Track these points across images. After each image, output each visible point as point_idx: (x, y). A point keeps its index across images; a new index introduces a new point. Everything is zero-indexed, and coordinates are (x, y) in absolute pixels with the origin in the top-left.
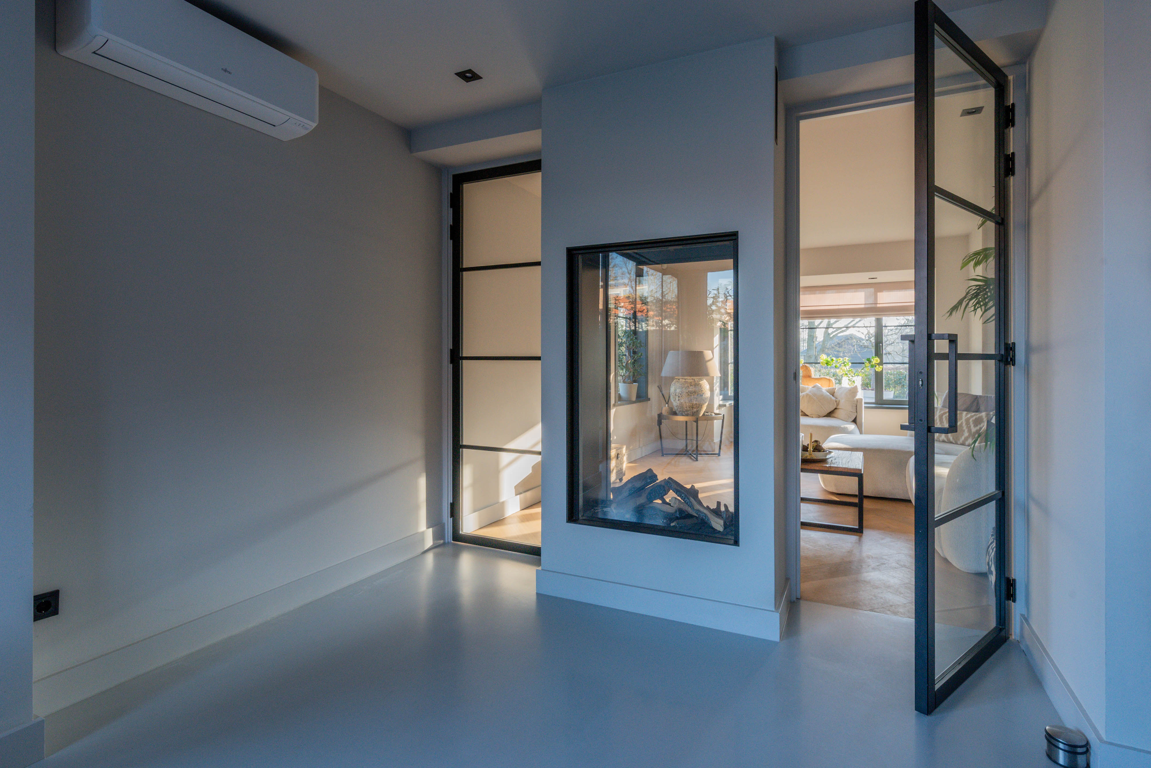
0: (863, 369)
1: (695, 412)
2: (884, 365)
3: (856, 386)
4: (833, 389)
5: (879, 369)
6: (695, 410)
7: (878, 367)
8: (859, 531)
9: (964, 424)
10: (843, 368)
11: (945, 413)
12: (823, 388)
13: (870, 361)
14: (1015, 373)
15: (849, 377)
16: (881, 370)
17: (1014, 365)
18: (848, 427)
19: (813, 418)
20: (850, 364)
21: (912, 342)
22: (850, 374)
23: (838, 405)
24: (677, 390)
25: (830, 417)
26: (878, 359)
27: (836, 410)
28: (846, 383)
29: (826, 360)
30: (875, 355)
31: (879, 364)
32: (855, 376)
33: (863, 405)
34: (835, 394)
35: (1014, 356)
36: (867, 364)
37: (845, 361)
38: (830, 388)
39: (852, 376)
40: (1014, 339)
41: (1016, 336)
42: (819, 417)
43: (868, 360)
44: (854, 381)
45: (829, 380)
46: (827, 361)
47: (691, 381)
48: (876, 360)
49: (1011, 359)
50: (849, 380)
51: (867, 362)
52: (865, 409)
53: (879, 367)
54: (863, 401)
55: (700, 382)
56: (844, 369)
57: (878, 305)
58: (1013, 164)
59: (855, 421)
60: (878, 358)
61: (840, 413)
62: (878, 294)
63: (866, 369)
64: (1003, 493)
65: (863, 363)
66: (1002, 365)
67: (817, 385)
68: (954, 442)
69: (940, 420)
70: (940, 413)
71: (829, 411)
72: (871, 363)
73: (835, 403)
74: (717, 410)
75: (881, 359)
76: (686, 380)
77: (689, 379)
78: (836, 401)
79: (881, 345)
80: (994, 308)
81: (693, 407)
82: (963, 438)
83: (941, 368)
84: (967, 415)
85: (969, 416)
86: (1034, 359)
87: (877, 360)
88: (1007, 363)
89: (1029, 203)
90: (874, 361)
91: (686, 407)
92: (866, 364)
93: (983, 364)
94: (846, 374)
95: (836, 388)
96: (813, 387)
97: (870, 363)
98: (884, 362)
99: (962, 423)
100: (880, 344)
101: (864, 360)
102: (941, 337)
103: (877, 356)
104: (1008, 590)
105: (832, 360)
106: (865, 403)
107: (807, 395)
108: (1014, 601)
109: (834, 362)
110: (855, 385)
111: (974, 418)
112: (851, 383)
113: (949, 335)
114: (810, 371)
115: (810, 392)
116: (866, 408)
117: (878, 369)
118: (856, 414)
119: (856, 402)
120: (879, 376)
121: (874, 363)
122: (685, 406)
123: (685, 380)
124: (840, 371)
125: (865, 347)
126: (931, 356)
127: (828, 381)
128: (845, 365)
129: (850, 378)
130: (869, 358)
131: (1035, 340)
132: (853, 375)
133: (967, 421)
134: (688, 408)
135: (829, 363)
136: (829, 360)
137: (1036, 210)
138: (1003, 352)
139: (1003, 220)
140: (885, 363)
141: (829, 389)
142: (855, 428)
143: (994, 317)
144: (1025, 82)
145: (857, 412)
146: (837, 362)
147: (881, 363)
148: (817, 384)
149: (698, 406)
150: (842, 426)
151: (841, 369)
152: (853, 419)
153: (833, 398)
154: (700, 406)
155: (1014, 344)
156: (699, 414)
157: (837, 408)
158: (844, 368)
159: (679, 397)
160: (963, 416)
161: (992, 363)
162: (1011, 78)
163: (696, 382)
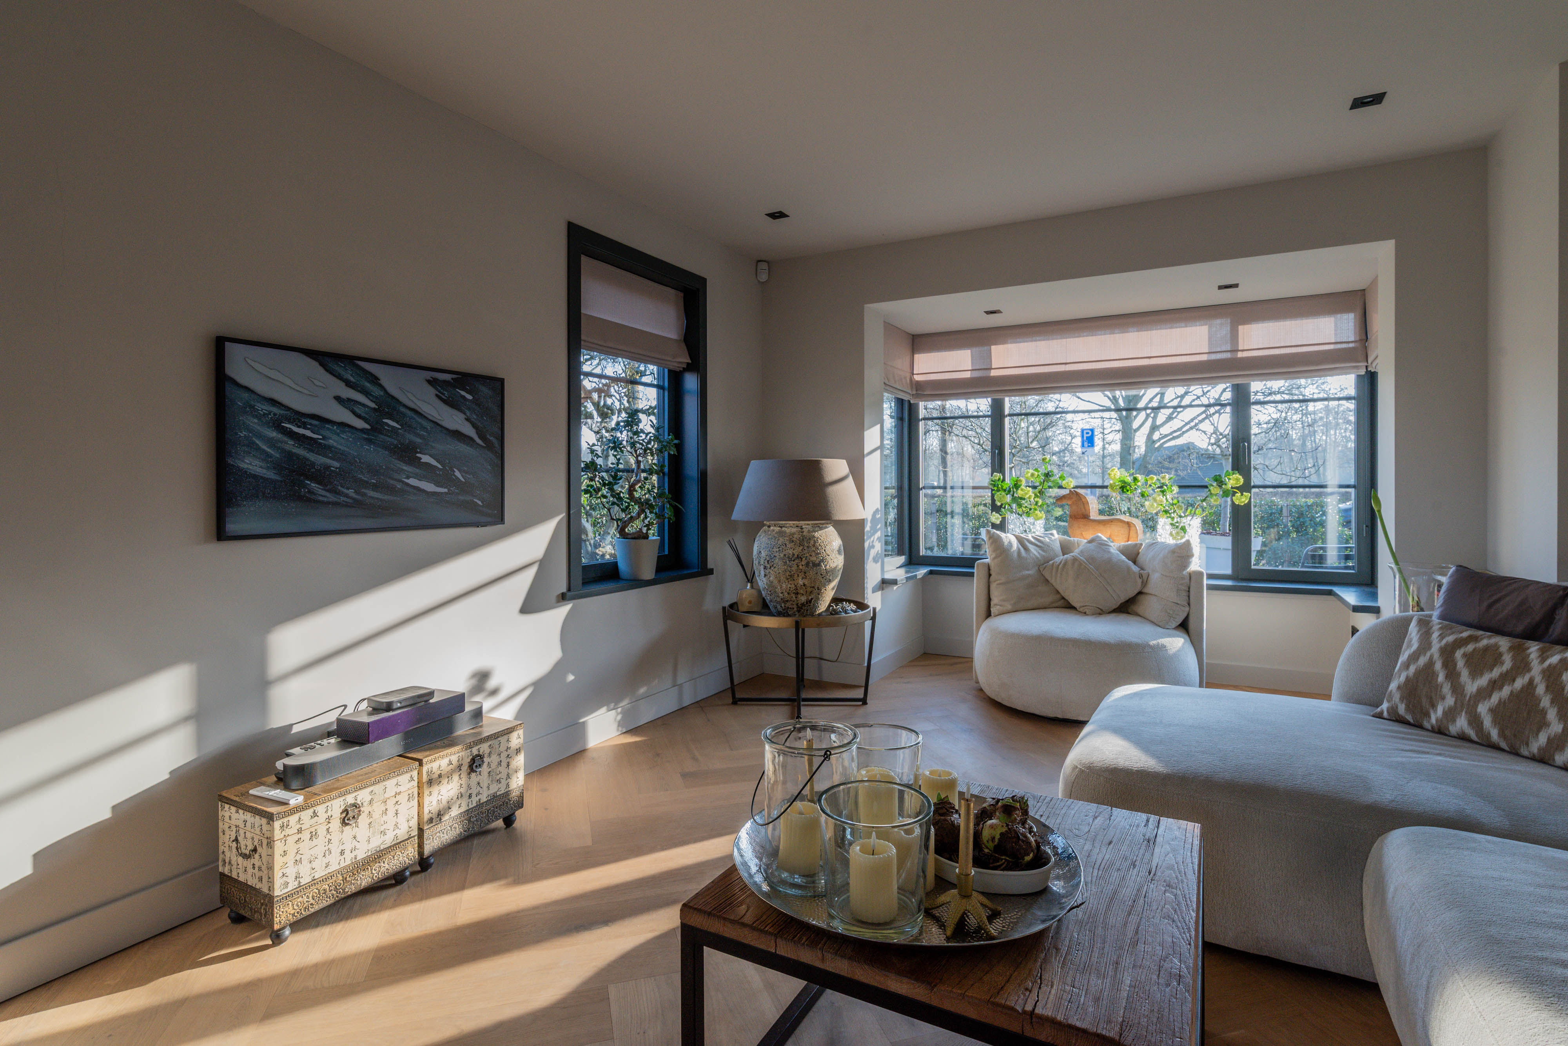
0: (1204, 500)
1: (803, 604)
2: (1254, 490)
3: (1188, 542)
4: (1136, 545)
5: (1243, 500)
6: (803, 599)
7: (1239, 494)
9: (1541, 689)
10: (1158, 499)
12: (1112, 544)
13: (1222, 482)
15: (1173, 518)
16: (1246, 502)
18: (1168, 645)
19: (1087, 617)
20: (1176, 489)
22: (1174, 512)
23: (1145, 583)
24: (762, 552)
25: (1128, 613)
26: (1240, 477)
27: (1141, 597)
28: (1165, 534)
29: (1122, 479)
30: (1233, 470)
31: (1242, 489)
32: (1185, 516)
33: (1206, 585)
34: (1141, 559)
36: (1214, 489)
37: (1162, 481)
38: (1129, 542)
39: (1181, 517)
42: (1100, 612)
43: (1216, 480)
44: (1183, 529)
45: (1129, 524)
46: (1124, 482)
47: (794, 530)
48: (1235, 480)
50: (1172, 524)
51: (1215, 484)
52: (1210, 591)
53: (1242, 495)
54: (1206, 575)
55: (816, 534)
56: (1161, 501)
57: (1240, 355)
59: (1184, 626)
60: (1240, 475)
61: (1151, 606)
62: (1240, 327)
63: (1213, 501)
65: (1206, 487)
67: (1098, 537)
68: (1503, 745)
69: (1445, 665)
70: (1444, 642)
71: (1123, 598)
72: (1223, 486)
73: (1139, 581)
74: (873, 592)
75: (1247, 476)
76: (783, 529)
77: (791, 527)
78: (1141, 576)
79: (1246, 448)
81: (797, 593)
82: (1543, 739)
87: (1237, 480)
90: (1231, 481)
91: (782, 593)
92: (1211, 488)
94: (1166, 512)
95: (1141, 544)
96: (1090, 542)
97: (1220, 487)
98: (1252, 484)
101: (1207, 480)
103: (1238, 472)
105: (1135, 479)
106: (1212, 579)
107: (1075, 559)
109: (1139, 484)
110: (1187, 538)
112: (1177, 533)
114: (1085, 504)
115: (1082, 552)
116: (1211, 588)
117: (1241, 499)
118: (1187, 609)
119: (1187, 581)
120: (1241, 516)
121: (1229, 486)
122: (779, 590)
123: (781, 527)
124: (1152, 505)
125: (1208, 458)
127: (1126, 526)
128: (1163, 492)
129: (1175, 520)
130: (1220, 476)
132: (1183, 515)
134: (786, 595)
135: (1128, 488)
136: (1129, 479)
140: (1254, 487)
141: (1126, 547)
142: (1184, 644)
145: (1189, 604)
146: (1146, 483)
147: (1246, 487)
148: (1100, 535)
149: (809, 590)
150: (1153, 643)
151: (1155, 500)
152: (1180, 620)
153: (1135, 568)
154: (816, 591)
156: (815, 607)
157: (1143, 591)
158: (1160, 498)
159: (765, 568)
160: (1532, 656)
163: (804, 533)
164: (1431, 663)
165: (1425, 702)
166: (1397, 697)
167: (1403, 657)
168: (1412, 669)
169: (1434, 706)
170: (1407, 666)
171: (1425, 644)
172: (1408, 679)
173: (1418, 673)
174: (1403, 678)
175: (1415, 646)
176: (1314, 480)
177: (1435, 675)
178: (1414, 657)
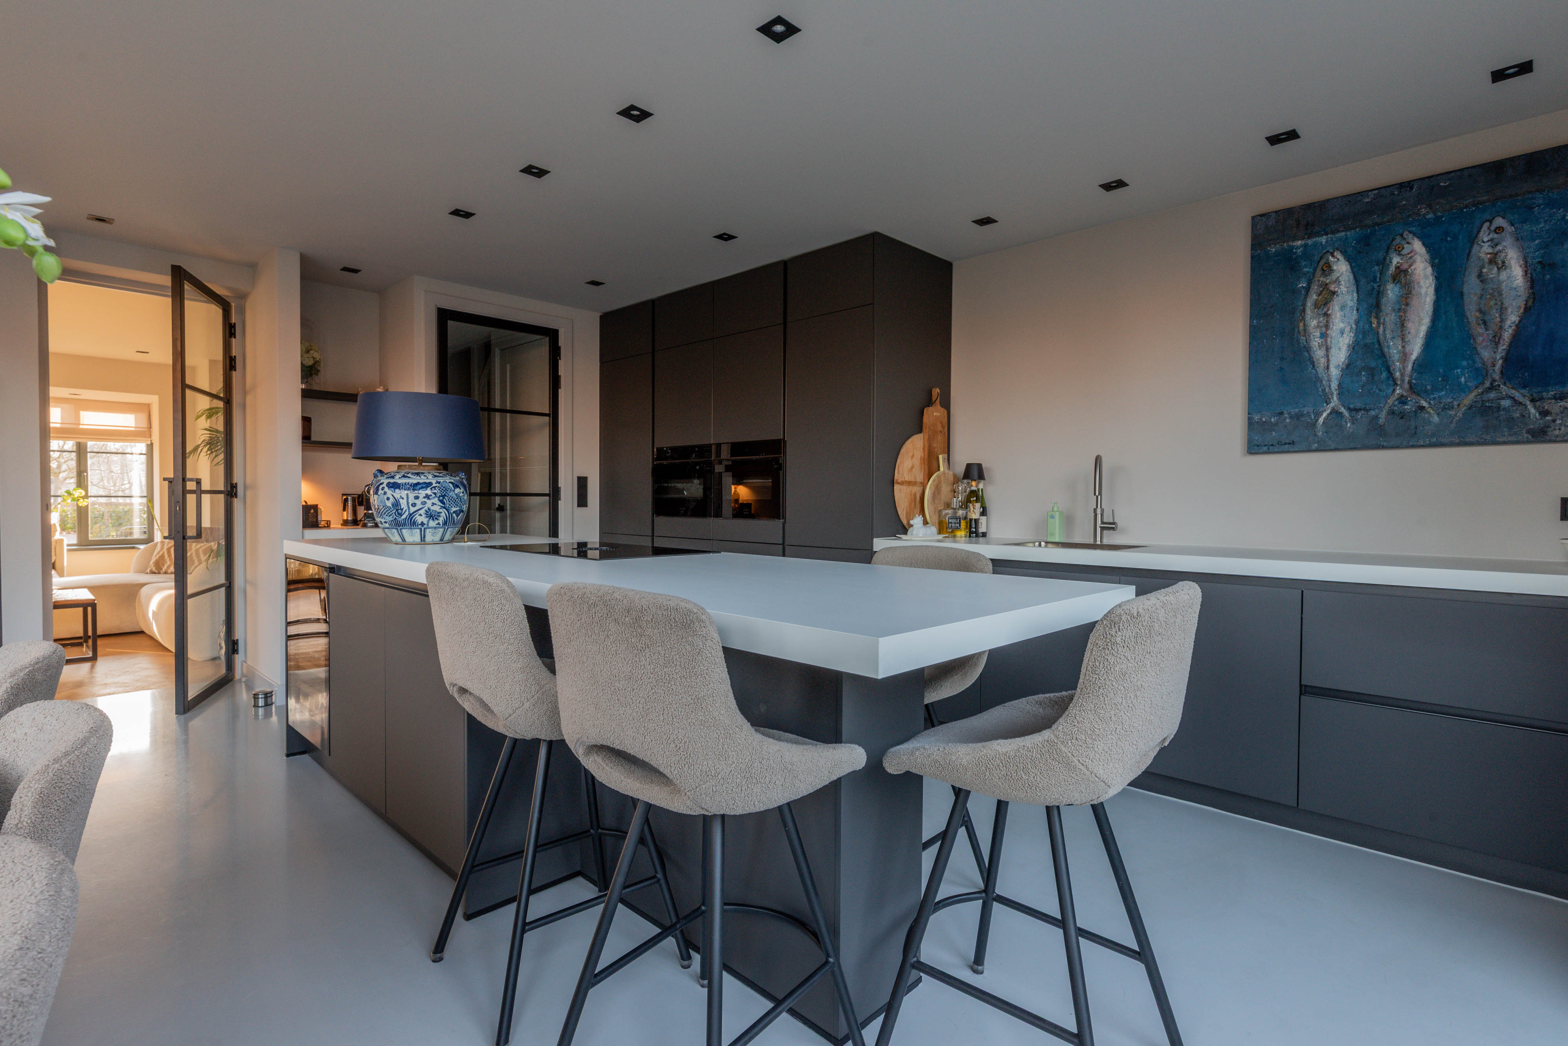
0: (62, 503)
2: (89, 498)
3: (54, 524)
8: (94, 659)
9: (194, 555)
11: (171, 547)
13: (72, 493)
14: (237, 503)
16: (85, 505)
17: (236, 497)
21: (170, 482)
26: (82, 491)
30: (77, 487)
31: (83, 498)
33: (65, 548)
35: (236, 492)
40: (237, 480)
41: (237, 478)
43: (69, 493)
48: (79, 493)
49: (235, 494)
52: (67, 551)
53: (83, 500)
54: (65, 543)
57: (81, 427)
58: (235, 363)
60: (83, 489)
62: (80, 413)
63: (67, 503)
64: (230, 583)
66: (229, 498)
69: (168, 553)
72: (72, 496)
75: (86, 491)
79: (85, 474)
80: (223, 454)
83: (191, 499)
84: (196, 546)
85: (198, 546)
86: (248, 493)
87: (81, 493)
88: (232, 496)
89: (245, 393)
90: (77, 493)
92: (66, 496)
93: (211, 497)
97: (70, 496)
98: (89, 495)
99: (192, 554)
100: (84, 472)
102: (191, 480)
103: (80, 487)
104: (234, 647)
106: (68, 545)
108: (237, 654)
111: (204, 548)
113: (197, 479)
116: (68, 549)
117: (83, 503)
120: (82, 513)
121: (76, 496)
126: (185, 492)
130: (71, 490)
131: (248, 481)
133: (197, 551)
137: (249, 399)
138: (229, 489)
139: (228, 400)
140: (91, 496)
142: (55, 573)
143: (223, 461)
144: (242, 311)
145: (55, 556)
147: (86, 496)
155: (236, 484)
161: (222, 497)
162: (233, 304)
164: (163, 554)
165: (161, 565)
166: (153, 565)
167: (155, 553)
168: (158, 556)
169: (164, 566)
170: (156, 556)
171: (162, 548)
172: (156, 560)
173: (159, 558)
174: (155, 559)
175: (159, 549)
176: (127, 493)
177: (164, 557)
178: (158, 553)
